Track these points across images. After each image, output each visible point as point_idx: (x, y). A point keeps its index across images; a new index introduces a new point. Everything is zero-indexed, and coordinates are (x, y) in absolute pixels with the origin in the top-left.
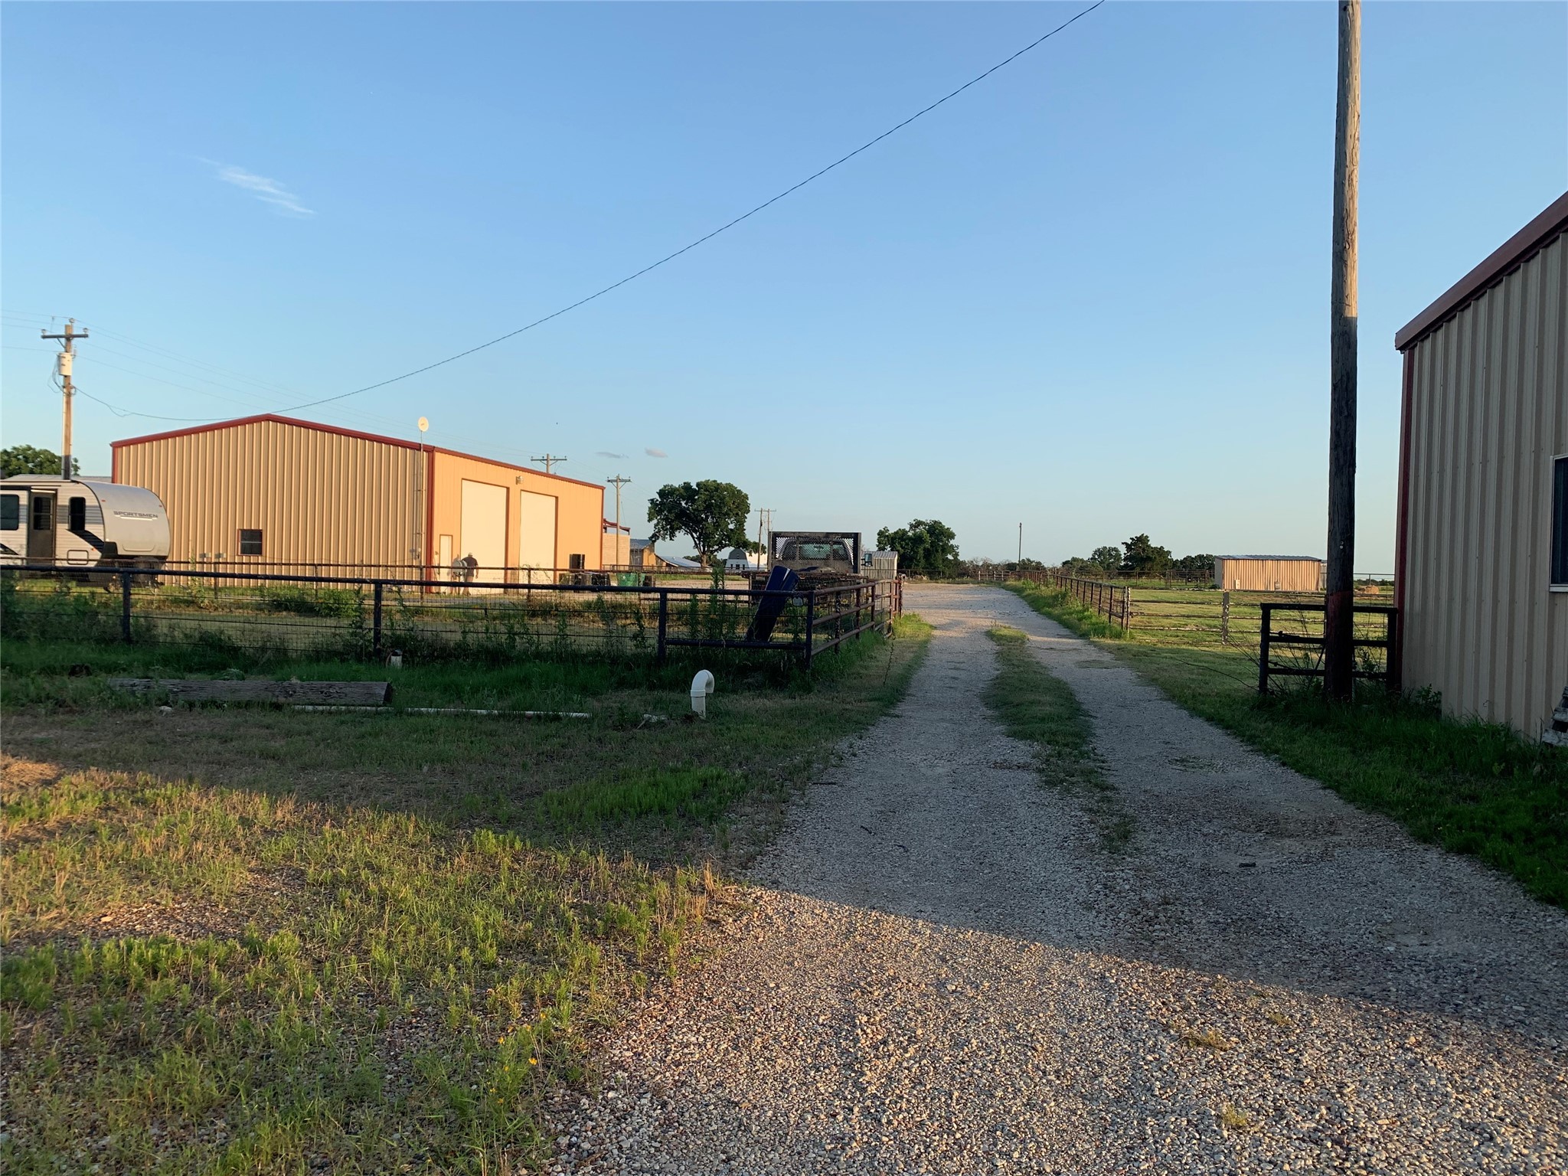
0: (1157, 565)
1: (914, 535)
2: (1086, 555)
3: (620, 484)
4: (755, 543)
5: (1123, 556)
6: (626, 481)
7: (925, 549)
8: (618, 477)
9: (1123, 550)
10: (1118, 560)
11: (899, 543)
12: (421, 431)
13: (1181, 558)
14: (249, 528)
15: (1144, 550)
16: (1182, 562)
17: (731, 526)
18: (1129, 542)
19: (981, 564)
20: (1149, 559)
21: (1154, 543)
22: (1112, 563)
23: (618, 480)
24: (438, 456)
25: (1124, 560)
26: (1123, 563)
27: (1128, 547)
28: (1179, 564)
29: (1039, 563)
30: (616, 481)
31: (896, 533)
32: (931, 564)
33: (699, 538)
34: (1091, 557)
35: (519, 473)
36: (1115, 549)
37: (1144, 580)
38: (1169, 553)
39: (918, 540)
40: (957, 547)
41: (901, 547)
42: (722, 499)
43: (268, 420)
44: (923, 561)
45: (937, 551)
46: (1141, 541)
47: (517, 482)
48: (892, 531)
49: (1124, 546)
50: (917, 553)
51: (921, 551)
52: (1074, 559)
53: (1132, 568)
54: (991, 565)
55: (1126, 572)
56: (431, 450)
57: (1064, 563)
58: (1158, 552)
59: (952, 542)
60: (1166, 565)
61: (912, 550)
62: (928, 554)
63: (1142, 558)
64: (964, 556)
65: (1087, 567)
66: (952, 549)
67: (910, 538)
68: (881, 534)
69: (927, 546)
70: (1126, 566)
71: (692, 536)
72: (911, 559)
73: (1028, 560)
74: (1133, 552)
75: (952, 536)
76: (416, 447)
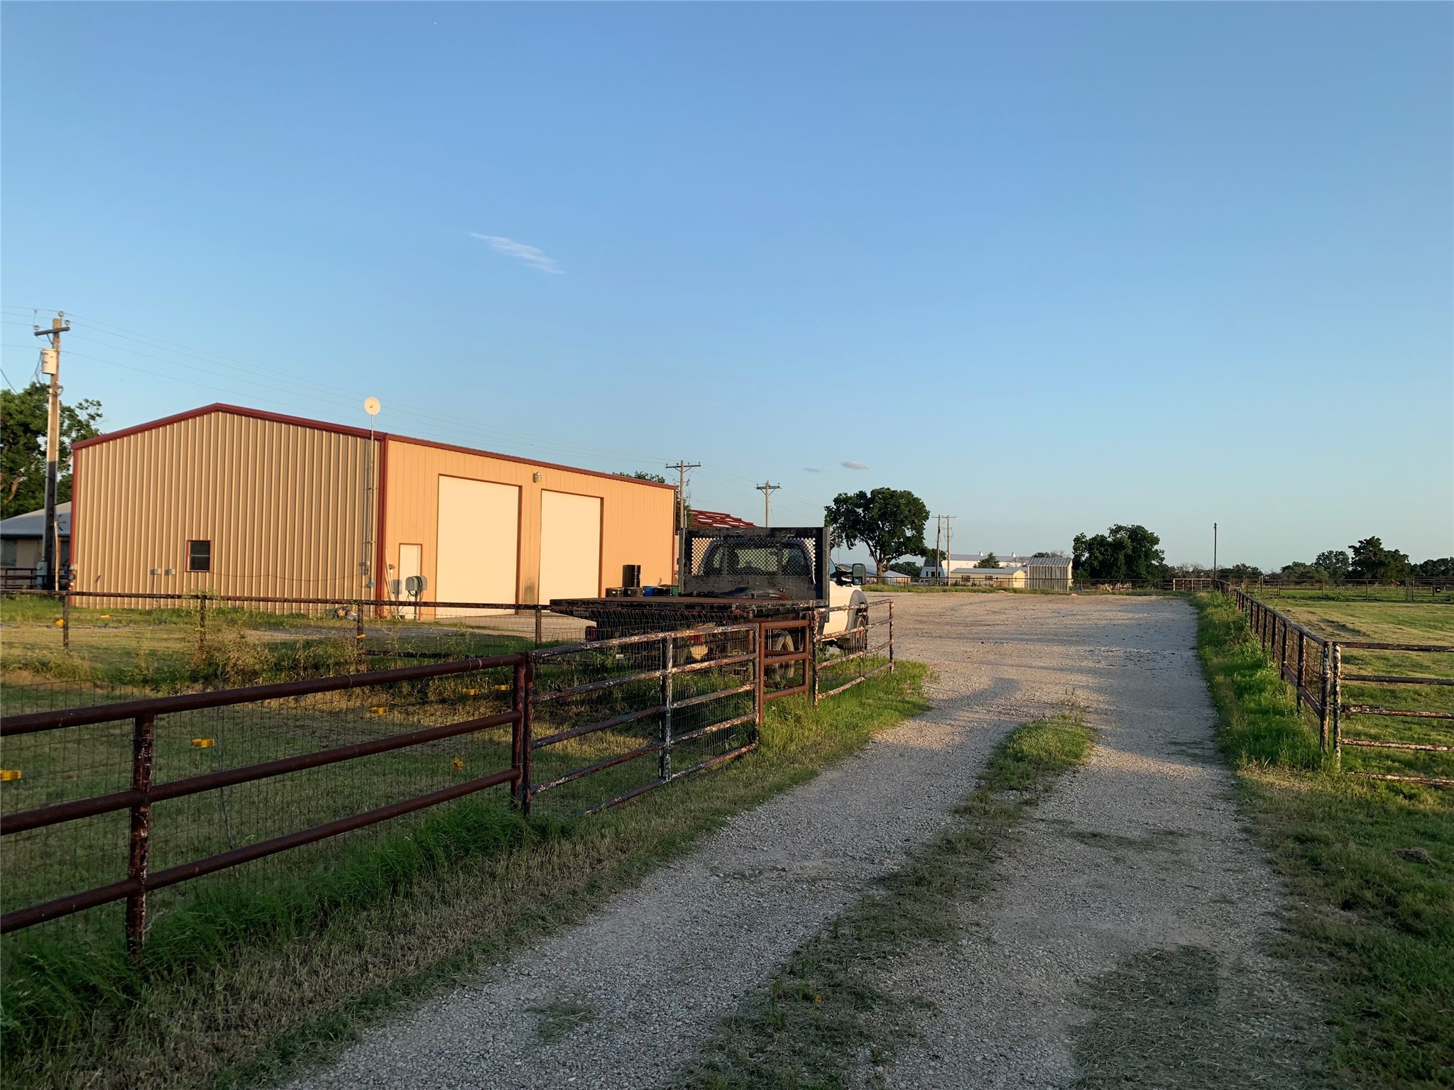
0: (1392, 569)
1: (1114, 540)
2: (1309, 560)
3: (770, 491)
4: (933, 550)
5: (1350, 562)
6: (775, 488)
7: (1126, 556)
8: (767, 484)
9: (1350, 554)
10: (1345, 564)
11: (1098, 549)
12: (370, 415)
13: (1420, 562)
14: (197, 539)
15: (1375, 555)
16: (1421, 566)
17: (909, 533)
18: (1358, 545)
19: (1191, 570)
20: (1382, 564)
21: (1387, 546)
22: (1338, 568)
23: (767, 487)
24: (392, 446)
25: (1352, 564)
26: (1350, 569)
27: (1356, 550)
28: (1418, 569)
29: (1255, 569)
30: (765, 488)
31: (1094, 539)
32: (1133, 571)
33: (875, 547)
34: (1315, 561)
35: (536, 469)
36: (1342, 553)
37: (1375, 589)
38: (1406, 556)
39: (1118, 545)
40: (1163, 552)
41: (1100, 553)
42: (898, 507)
43: (218, 411)
44: (1124, 567)
45: (1140, 557)
46: (1373, 543)
47: (535, 480)
48: (1089, 536)
49: (1352, 550)
50: (1117, 559)
51: (1122, 557)
52: (1296, 564)
53: (1361, 574)
54: (1202, 571)
55: (1354, 578)
56: (382, 438)
57: (1284, 569)
58: (1392, 556)
59: (1156, 547)
60: (1402, 570)
61: (1112, 556)
62: (1130, 560)
63: (1373, 563)
64: (1171, 561)
65: (1309, 572)
66: (1157, 555)
67: (1109, 544)
68: (1077, 540)
69: (1130, 552)
70: (1354, 571)
71: (869, 545)
72: (1112, 566)
73: (1244, 565)
74: (1362, 557)
75: (1156, 541)
76: (364, 435)
